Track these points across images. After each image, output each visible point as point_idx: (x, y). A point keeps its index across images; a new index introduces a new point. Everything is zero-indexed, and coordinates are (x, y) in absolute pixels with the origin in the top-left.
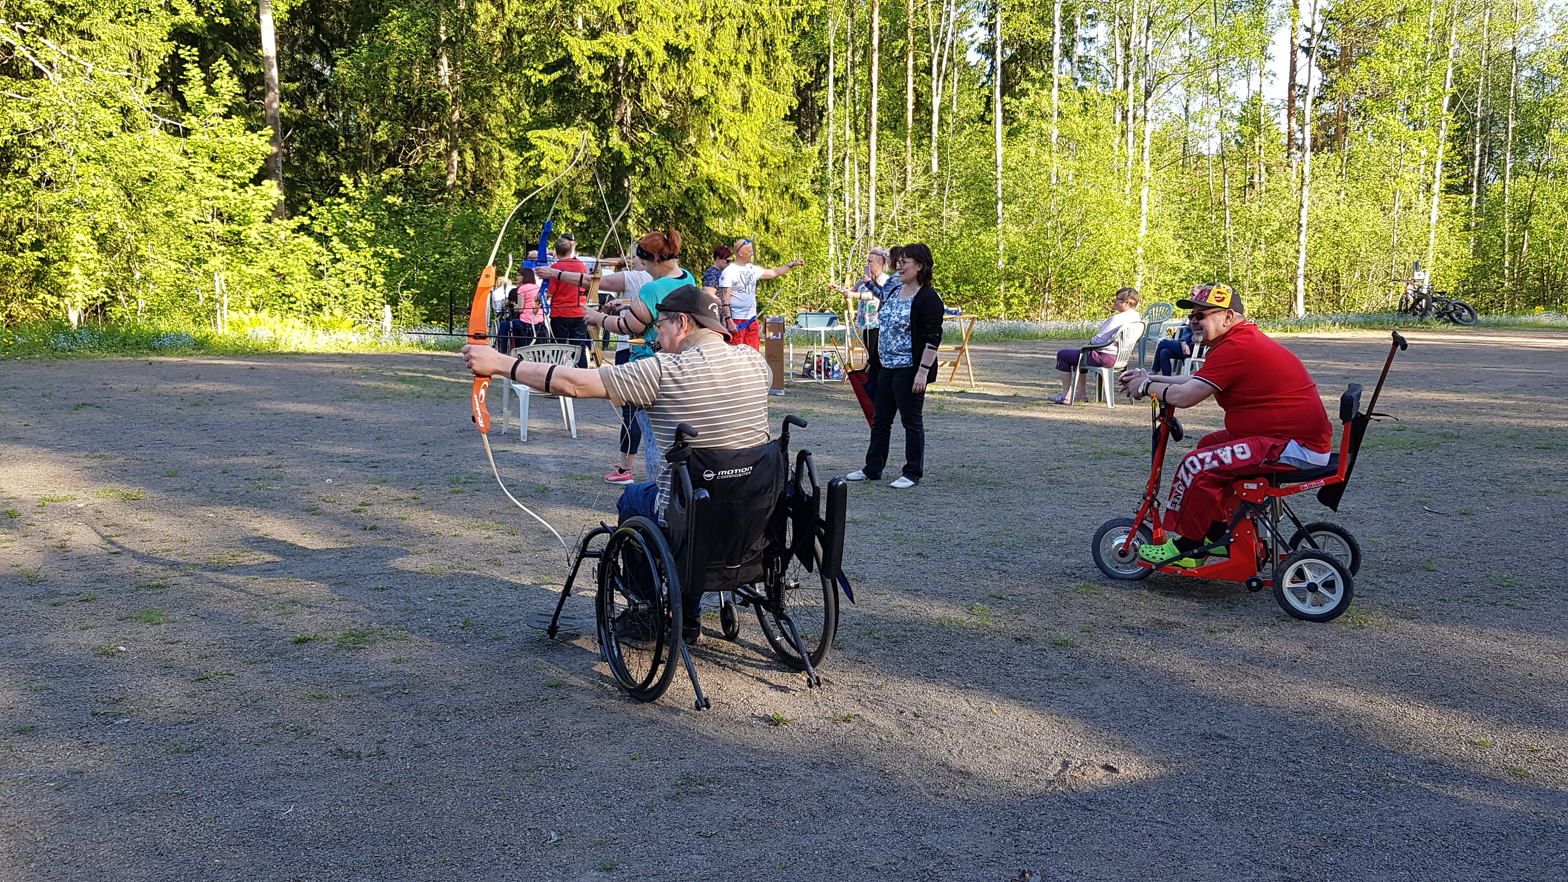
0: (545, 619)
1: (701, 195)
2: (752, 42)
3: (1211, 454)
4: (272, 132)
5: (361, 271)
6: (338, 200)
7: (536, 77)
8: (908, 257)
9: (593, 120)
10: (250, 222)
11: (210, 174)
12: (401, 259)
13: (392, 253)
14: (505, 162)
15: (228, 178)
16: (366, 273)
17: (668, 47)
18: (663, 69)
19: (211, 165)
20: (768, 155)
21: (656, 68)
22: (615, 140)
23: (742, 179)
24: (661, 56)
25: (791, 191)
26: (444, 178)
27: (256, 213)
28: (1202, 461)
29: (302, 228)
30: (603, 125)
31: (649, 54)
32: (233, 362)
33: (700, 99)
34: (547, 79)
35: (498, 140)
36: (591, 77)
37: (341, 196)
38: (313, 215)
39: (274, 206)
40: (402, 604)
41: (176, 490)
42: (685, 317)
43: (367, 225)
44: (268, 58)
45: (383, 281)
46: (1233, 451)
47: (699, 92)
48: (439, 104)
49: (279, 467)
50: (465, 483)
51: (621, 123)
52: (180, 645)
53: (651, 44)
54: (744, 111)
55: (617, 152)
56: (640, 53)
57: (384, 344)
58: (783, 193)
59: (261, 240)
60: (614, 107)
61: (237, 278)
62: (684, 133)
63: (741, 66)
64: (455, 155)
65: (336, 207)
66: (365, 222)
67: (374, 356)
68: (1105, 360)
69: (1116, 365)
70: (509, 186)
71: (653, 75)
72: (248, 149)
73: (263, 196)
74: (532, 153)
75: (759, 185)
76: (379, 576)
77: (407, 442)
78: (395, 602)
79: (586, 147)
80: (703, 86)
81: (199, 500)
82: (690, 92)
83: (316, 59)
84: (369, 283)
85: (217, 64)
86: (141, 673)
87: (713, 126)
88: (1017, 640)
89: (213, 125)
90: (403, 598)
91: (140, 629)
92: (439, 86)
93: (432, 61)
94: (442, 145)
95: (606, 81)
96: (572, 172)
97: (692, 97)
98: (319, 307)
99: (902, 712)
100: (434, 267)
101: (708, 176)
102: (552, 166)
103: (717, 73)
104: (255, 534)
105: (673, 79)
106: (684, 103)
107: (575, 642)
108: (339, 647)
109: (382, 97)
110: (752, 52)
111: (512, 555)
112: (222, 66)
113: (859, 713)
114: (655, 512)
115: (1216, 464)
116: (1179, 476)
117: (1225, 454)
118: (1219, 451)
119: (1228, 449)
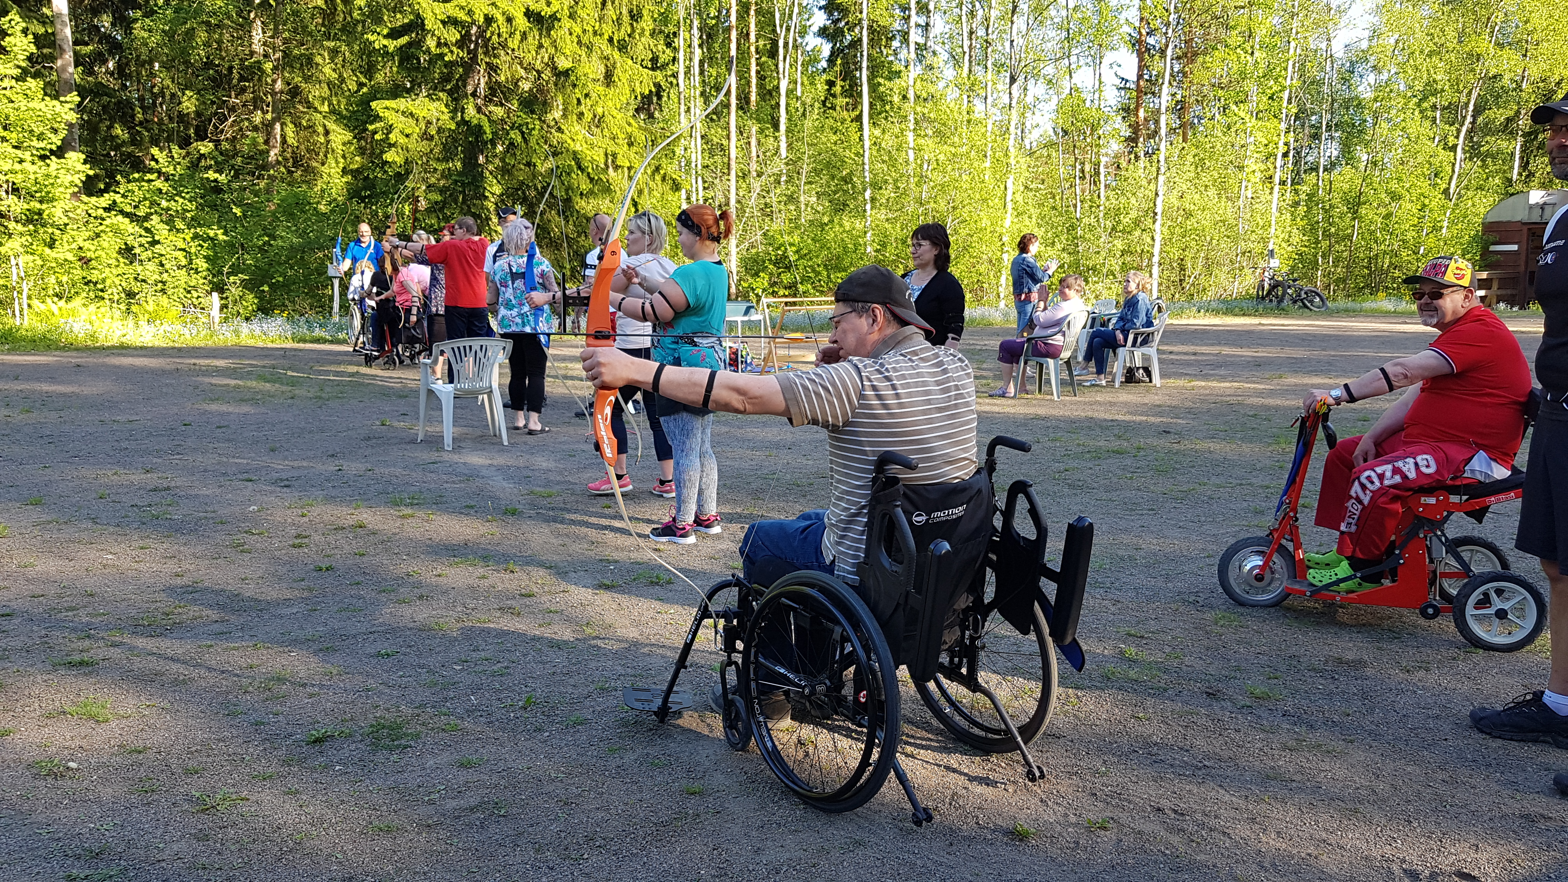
0: (651, 696)
1: (569, 174)
2: (618, 12)
3: (1390, 467)
4: (75, 99)
5: (180, 255)
6: (149, 176)
7: (378, 41)
8: (924, 239)
9: (443, 90)
10: (53, 200)
11: (5, 144)
12: (225, 241)
13: (216, 235)
14: (332, 137)
15: (25, 149)
16: (185, 257)
17: (528, 14)
18: (524, 36)
19: (5, 133)
21: (518, 36)
22: (471, 111)
23: (610, 158)
24: (522, 23)
25: (662, 172)
26: (263, 153)
27: (62, 189)
28: (1381, 477)
29: (112, 207)
30: (456, 96)
31: (509, 20)
32: (50, 359)
33: (567, 70)
34: (392, 45)
35: (320, 113)
36: (441, 44)
37: (151, 171)
38: (122, 192)
39: (81, 181)
40: (426, 677)
42: (879, 310)
43: (183, 204)
44: (60, 15)
45: (205, 265)
46: (1416, 464)
47: (563, 64)
48: (253, 72)
49: (167, 489)
50: (410, 504)
51: (474, 94)
52: (151, 754)
53: (511, 9)
54: (608, 85)
55: (476, 125)
56: (501, 19)
57: (221, 337)
58: (653, 174)
59: (65, 220)
60: (464, 79)
61: (39, 263)
62: (546, 106)
63: (606, 37)
64: (277, 126)
65: (146, 184)
66: (181, 200)
68: (1051, 350)
69: (1062, 356)
70: (337, 162)
71: (514, 43)
72: (49, 117)
73: (68, 170)
74: (378, 125)
75: (628, 164)
76: (372, 637)
77: (309, 453)
78: (412, 673)
79: (438, 120)
80: (566, 57)
81: (85, 536)
82: (553, 63)
83: (105, 21)
84: (189, 267)
85: (8, 18)
86: (113, 803)
87: (579, 100)
88: (1208, 694)
89: (5, 89)
90: (422, 667)
91: (84, 731)
92: (252, 53)
93: (246, 26)
94: (258, 117)
95: (461, 47)
96: (424, 146)
97: (556, 68)
98: (130, 295)
99: (1159, 809)
100: (261, 249)
101: (575, 153)
102: (402, 140)
103: (579, 43)
104: (179, 581)
105: (533, 49)
106: (547, 75)
107: (680, 722)
108: (375, 746)
109: (187, 63)
110: (618, 22)
111: (527, 601)
112: (14, 20)
113: (1110, 815)
114: (828, 562)
115: (1398, 479)
116: (1353, 493)
117: (1408, 467)
118: (1400, 464)
119: (1411, 461)
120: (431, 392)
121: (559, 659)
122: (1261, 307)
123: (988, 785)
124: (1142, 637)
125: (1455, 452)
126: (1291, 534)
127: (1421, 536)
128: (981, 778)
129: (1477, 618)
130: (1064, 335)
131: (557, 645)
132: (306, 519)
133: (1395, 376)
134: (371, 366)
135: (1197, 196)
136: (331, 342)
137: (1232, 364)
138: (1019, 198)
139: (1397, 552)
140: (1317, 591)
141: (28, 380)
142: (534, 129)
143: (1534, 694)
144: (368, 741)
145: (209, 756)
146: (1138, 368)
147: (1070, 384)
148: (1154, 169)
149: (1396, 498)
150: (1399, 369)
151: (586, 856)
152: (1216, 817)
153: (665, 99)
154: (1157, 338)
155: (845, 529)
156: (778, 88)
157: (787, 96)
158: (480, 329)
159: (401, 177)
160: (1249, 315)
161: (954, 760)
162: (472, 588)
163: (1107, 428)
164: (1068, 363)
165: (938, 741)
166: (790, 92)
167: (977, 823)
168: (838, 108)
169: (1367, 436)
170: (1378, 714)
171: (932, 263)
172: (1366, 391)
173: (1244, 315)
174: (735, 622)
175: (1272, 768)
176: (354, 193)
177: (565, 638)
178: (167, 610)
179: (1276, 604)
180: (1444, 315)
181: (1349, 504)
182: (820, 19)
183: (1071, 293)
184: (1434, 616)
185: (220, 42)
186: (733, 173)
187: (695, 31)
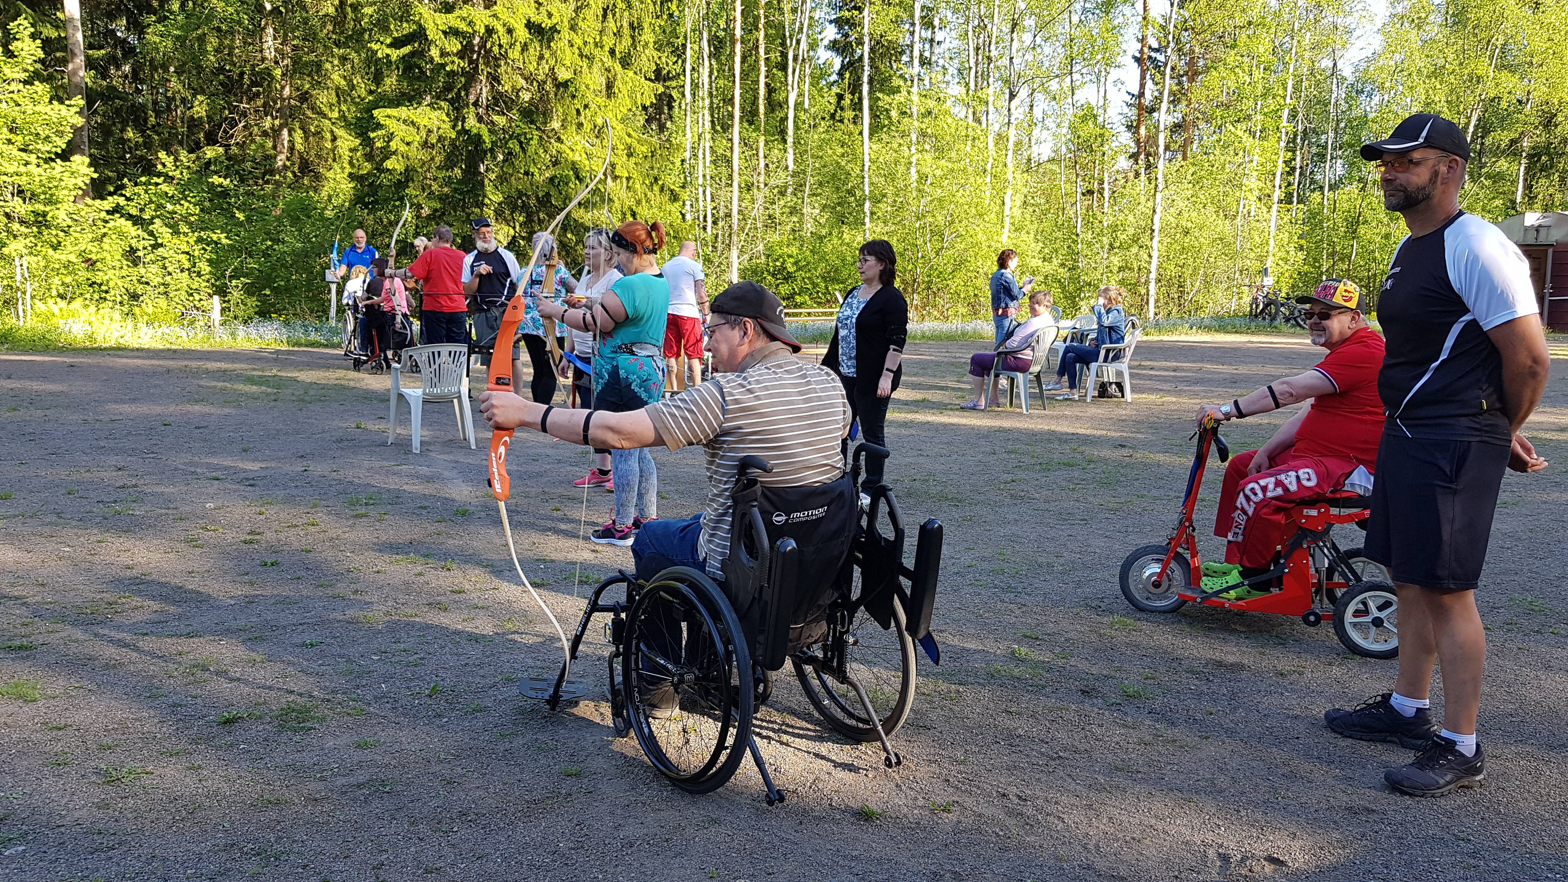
0: (543, 685)
1: (567, 184)
2: (619, 25)
3: (1273, 479)
4: (82, 102)
5: (184, 258)
6: (155, 180)
7: (382, 51)
8: (870, 254)
9: (446, 100)
10: (56, 202)
11: (11, 146)
12: (228, 245)
13: (220, 238)
14: (339, 143)
15: (31, 152)
16: (189, 260)
17: (529, 25)
18: (525, 48)
19: (11, 136)
20: (635, 144)
21: (518, 47)
22: (471, 122)
23: (609, 168)
24: (522, 34)
25: (660, 183)
26: (271, 158)
27: (66, 192)
28: (1264, 489)
29: (116, 210)
30: (457, 106)
31: (510, 31)
32: (47, 359)
33: (567, 81)
34: (394, 54)
35: (330, 119)
36: (443, 54)
37: (159, 175)
38: (128, 195)
39: (86, 184)
40: (343, 666)
41: (15, 516)
42: (750, 324)
43: (188, 208)
44: (71, 20)
45: (208, 269)
46: (1298, 477)
47: (563, 75)
48: (263, 78)
49: (135, 486)
50: (366, 504)
51: (476, 104)
52: (70, 731)
53: (512, 21)
54: (609, 97)
55: (476, 135)
56: (501, 30)
57: (218, 340)
58: (652, 184)
59: (70, 222)
60: (467, 87)
61: (42, 264)
62: (547, 115)
63: (607, 49)
64: (285, 132)
65: (152, 187)
66: (186, 204)
67: (208, 352)
68: (1020, 364)
69: (1031, 370)
70: (343, 168)
71: (515, 54)
72: (55, 120)
73: (73, 173)
74: (379, 133)
75: (626, 175)
76: (301, 627)
77: (280, 454)
78: (332, 662)
79: (439, 128)
80: (567, 68)
81: (47, 530)
82: (554, 73)
83: (120, 27)
84: (193, 271)
85: (16, 23)
86: (26, 774)
87: (578, 111)
88: (1083, 692)
89: (13, 92)
90: (341, 656)
91: (11, 709)
92: (263, 59)
93: (256, 32)
94: (268, 123)
95: (462, 58)
96: (423, 155)
97: (556, 79)
98: (135, 297)
99: (1004, 795)
100: (265, 254)
101: (573, 163)
102: (403, 148)
103: (581, 55)
104: (128, 573)
105: (534, 60)
106: (549, 86)
107: (575, 711)
108: (281, 728)
109: (200, 68)
110: (618, 34)
111: (456, 597)
112: (22, 26)
113: (956, 799)
114: (701, 559)
115: (1280, 491)
116: (1238, 504)
117: (1290, 480)
118: (1282, 477)
119: (1293, 474)
120: (401, 396)
121: (475, 652)
122: (1253, 324)
123: (850, 770)
124: (1037, 639)
125: (1335, 466)
126: (1187, 543)
127: (1305, 546)
128: (846, 765)
129: (1355, 625)
130: (1033, 350)
131: (475, 639)
132: (262, 517)
133: (1282, 394)
134: (359, 370)
135: (1194, 214)
136: (326, 346)
137: (1209, 381)
138: (1017, 212)
139: (1282, 561)
140: (1207, 597)
141: (20, 379)
142: (532, 139)
143: (1383, 696)
144: (276, 723)
145: (124, 734)
146: (1111, 384)
147: (1040, 398)
148: (1152, 186)
149: (1278, 510)
150: (1285, 388)
151: (455, 829)
152: (1056, 803)
153: (676, 110)
154: (1129, 353)
155: (714, 528)
156: (787, 101)
157: (796, 109)
158: (459, 334)
159: (401, 185)
160: (1241, 333)
161: (824, 748)
162: (406, 583)
163: (1066, 441)
164: (1038, 376)
165: (814, 731)
166: (798, 105)
167: (830, 805)
168: (846, 121)
169: (1262, 450)
170: (1241, 713)
171: (877, 278)
172: (1253, 408)
173: (1236, 332)
174: (623, 615)
175: (1123, 760)
176: (358, 200)
177: (485, 632)
178: (112, 600)
179: (1174, 610)
180: (1331, 334)
181: (1236, 514)
182: (831, 33)
183: (1040, 309)
184: (1314, 624)
185: (231, 48)
186: (735, 184)
187: (705, 44)
